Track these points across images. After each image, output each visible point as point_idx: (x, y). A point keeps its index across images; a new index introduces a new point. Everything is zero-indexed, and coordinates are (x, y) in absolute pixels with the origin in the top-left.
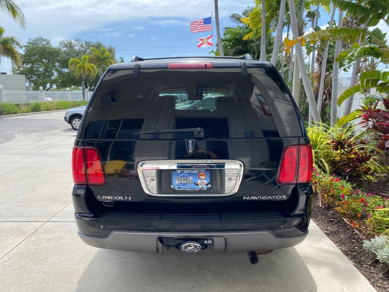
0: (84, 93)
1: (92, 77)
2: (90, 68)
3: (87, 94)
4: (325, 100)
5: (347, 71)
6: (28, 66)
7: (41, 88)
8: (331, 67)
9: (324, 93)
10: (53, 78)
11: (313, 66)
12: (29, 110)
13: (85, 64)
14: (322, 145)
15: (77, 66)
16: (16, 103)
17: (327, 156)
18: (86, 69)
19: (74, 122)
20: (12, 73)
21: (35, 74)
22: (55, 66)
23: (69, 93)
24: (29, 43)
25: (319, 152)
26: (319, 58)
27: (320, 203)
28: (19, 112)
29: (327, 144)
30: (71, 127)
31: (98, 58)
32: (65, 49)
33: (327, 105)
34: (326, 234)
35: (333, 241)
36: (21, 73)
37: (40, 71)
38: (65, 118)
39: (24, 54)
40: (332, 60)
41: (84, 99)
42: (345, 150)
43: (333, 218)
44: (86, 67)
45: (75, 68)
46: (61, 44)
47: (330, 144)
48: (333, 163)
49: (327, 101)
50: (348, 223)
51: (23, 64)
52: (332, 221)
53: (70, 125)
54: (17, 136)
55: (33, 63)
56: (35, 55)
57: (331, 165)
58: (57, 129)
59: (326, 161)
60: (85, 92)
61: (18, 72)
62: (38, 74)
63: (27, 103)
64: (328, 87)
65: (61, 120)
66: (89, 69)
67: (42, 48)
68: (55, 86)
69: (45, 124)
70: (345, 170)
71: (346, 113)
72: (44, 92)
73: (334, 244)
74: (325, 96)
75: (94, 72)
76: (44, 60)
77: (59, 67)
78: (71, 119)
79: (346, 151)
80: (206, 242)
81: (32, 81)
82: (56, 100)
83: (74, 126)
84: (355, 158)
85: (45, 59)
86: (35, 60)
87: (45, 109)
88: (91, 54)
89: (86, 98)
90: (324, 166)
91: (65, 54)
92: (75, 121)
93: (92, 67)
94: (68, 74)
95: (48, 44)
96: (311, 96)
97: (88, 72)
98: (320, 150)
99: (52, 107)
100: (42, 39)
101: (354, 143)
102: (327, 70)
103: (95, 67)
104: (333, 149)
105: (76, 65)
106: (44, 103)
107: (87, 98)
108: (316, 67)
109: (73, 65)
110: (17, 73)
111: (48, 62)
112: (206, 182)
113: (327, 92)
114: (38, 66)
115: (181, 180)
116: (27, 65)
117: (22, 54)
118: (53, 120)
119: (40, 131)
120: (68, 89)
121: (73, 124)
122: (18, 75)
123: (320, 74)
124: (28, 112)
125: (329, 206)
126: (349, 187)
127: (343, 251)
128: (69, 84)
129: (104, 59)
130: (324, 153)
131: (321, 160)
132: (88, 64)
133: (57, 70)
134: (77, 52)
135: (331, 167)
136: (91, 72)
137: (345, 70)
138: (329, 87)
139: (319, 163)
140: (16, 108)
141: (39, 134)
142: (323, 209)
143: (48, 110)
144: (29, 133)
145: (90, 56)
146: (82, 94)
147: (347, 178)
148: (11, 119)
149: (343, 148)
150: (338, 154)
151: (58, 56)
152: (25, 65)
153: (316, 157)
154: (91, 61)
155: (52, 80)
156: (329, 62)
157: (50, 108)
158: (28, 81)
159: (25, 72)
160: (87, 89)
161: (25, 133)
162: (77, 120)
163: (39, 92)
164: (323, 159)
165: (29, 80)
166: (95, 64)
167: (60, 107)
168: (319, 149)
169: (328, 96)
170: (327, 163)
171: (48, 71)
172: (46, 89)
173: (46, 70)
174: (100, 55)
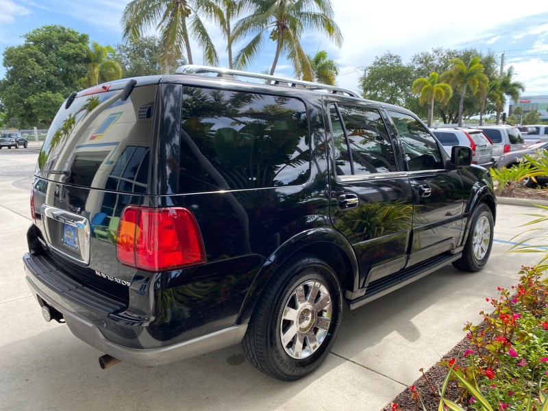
1: (443, 103)
2: (441, 89)
13: (436, 85)
15: (423, 89)
18: (435, 91)
24: (375, 63)
31: (461, 74)
32: (420, 66)
44: (436, 89)
45: (420, 91)
46: (414, 60)
51: (366, 91)
66: (438, 92)
67: (389, 69)
75: (447, 94)
76: (389, 84)
93: (444, 88)
95: (398, 61)
97: (437, 95)
100: (391, 57)
103: (450, 88)
109: (417, 88)
129: (471, 74)
132: (439, 85)
136: (441, 96)
151: (408, 77)
154: (448, 78)
166: (454, 83)
174: (465, 68)
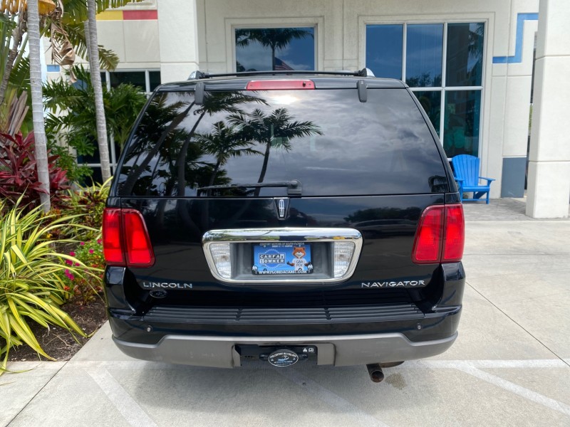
80: (305, 350)
112: (305, 261)
115: (268, 259)
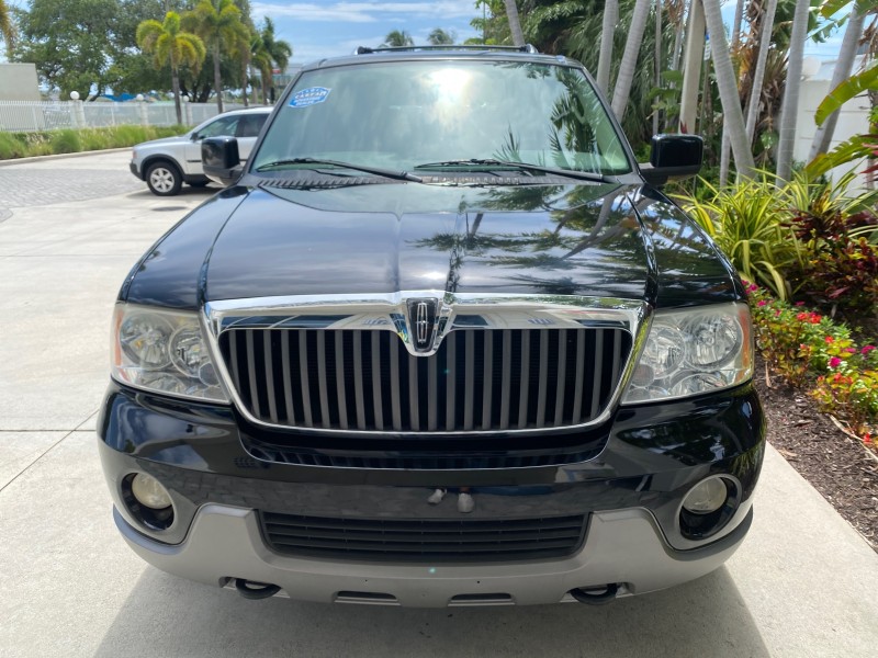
0: (178, 107)
1: (194, 68)
2: (189, 44)
3: (187, 111)
4: (763, 114)
5: (822, 41)
6: (42, 42)
7: (75, 94)
8: (786, 31)
9: (762, 98)
10: (104, 70)
11: (738, 29)
12: (50, 149)
13: (178, 36)
14: (768, 227)
15: (159, 41)
16: (18, 132)
17: (780, 256)
18: (180, 47)
19: (153, 176)
20: (6, 59)
21: (60, 62)
22: (106, 42)
23: (145, 106)
25: (761, 245)
26: (757, 6)
27: (767, 378)
28: (26, 154)
29: (783, 224)
30: (148, 189)
31: (210, 20)
33: (766, 128)
34: (789, 460)
35: (809, 478)
36: (27, 59)
37: (73, 54)
38: (133, 167)
39: (28, 10)
40: (787, 11)
41: (180, 121)
42: (827, 240)
43: (805, 418)
44: (180, 42)
45: (154, 45)
47: (789, 226)
48: (793, 273)
49: (768, 119)
50: (846, 431)
51: (30, 37)
52: (801, 425)
53: (145, 183)
54: (18, 212)
55: (52, 34)
56: (56, 15)
57: (787, 279)
58: (112, 192)
59: (776, 269)
60: (182, 105)
61: (20, 56)
62: (68, 61)
63: (44, 131)
64: (772, 83)
65: (124, 172)
66: (185, 48)
68: (109, 92)
69: (88, 181)
70: (829, 292)
71: (818, 147)
72: (83, 105)
73: (813, 488)
74: (763, 106)
75: (200, 53)
76: (79, 27)
77: (115, 42)
78: (146, 168)
79: (830, 242)
81: (55, 78)
82: (113, 125)
83: (155, 186)
84: (861, 260)
85: (81, 23)
86: (58, 27)
87: (89, 146)
88: (192, 8)
89: (184, 120)
90: (774, 282)
91: (129, 10)
92: (157, 174)
93: (194, 43)
94: (140, 60)
96: (734, 104)
97: (184, 55)
98: (763, 239)
99: (106, 142)
101: (848, 222)
102: (775, 38)
103: (201, 43)
104: (798, 238)
105: (156, 39)
106: (84, 131)
107: (187, 117)
108: (748, 31)
109: (147, 38)
110: (18, 60)
111: (89, 32)
113: (767, 95)
114: (65, 41)
116: (38, 39)
117: (24, 13)
118: (107, 171)
119: (74, 199)
120: (140, 96)
121: (152, 180)
122: (20, 63)
123: (756, 49)
124: (49, 154)
125: (792, 386)
126: (847, 336)
127: (838, 508)
128: (144, 84)
129: (225, 22)
130: (772, 249)
131: (765, 266)
132: (185, 35)
133: (112, 52)
134: (158, 5)
135: (788, 283)
136: (191, 54)
137: (817, 38)
138: (776, 83)
139: (760, 273)
140: (19, 144)
141: (73, 205)
142: (777, 392)
143: (95, 147)
144: (49, 203)
145: (187, 14)
146: (174, 111)
147: (833, 312)
148: (8, 171)
149: (821, 234)
150: (809, 249)
151: (112, 16)
152: (34, 40)
153: (751, 257)
154: (190, 26)
155: (102, 76)
156: (781, 16)
157: (100, 143)
158: (44, 78)
159: (35, 58)
160: (186, 98)
161: (39, 204)
162: (160, 170)
163: (70, 103)
164: (770, 261)
165: (48, 77)
166: (201, 35)
167: (124, 141)
168: (759, 237)
169: (770, 106)
170: (779, 273)
171: (89, 54)
172: (89, 98)
173: (85, 53)
174: (214, 12)
